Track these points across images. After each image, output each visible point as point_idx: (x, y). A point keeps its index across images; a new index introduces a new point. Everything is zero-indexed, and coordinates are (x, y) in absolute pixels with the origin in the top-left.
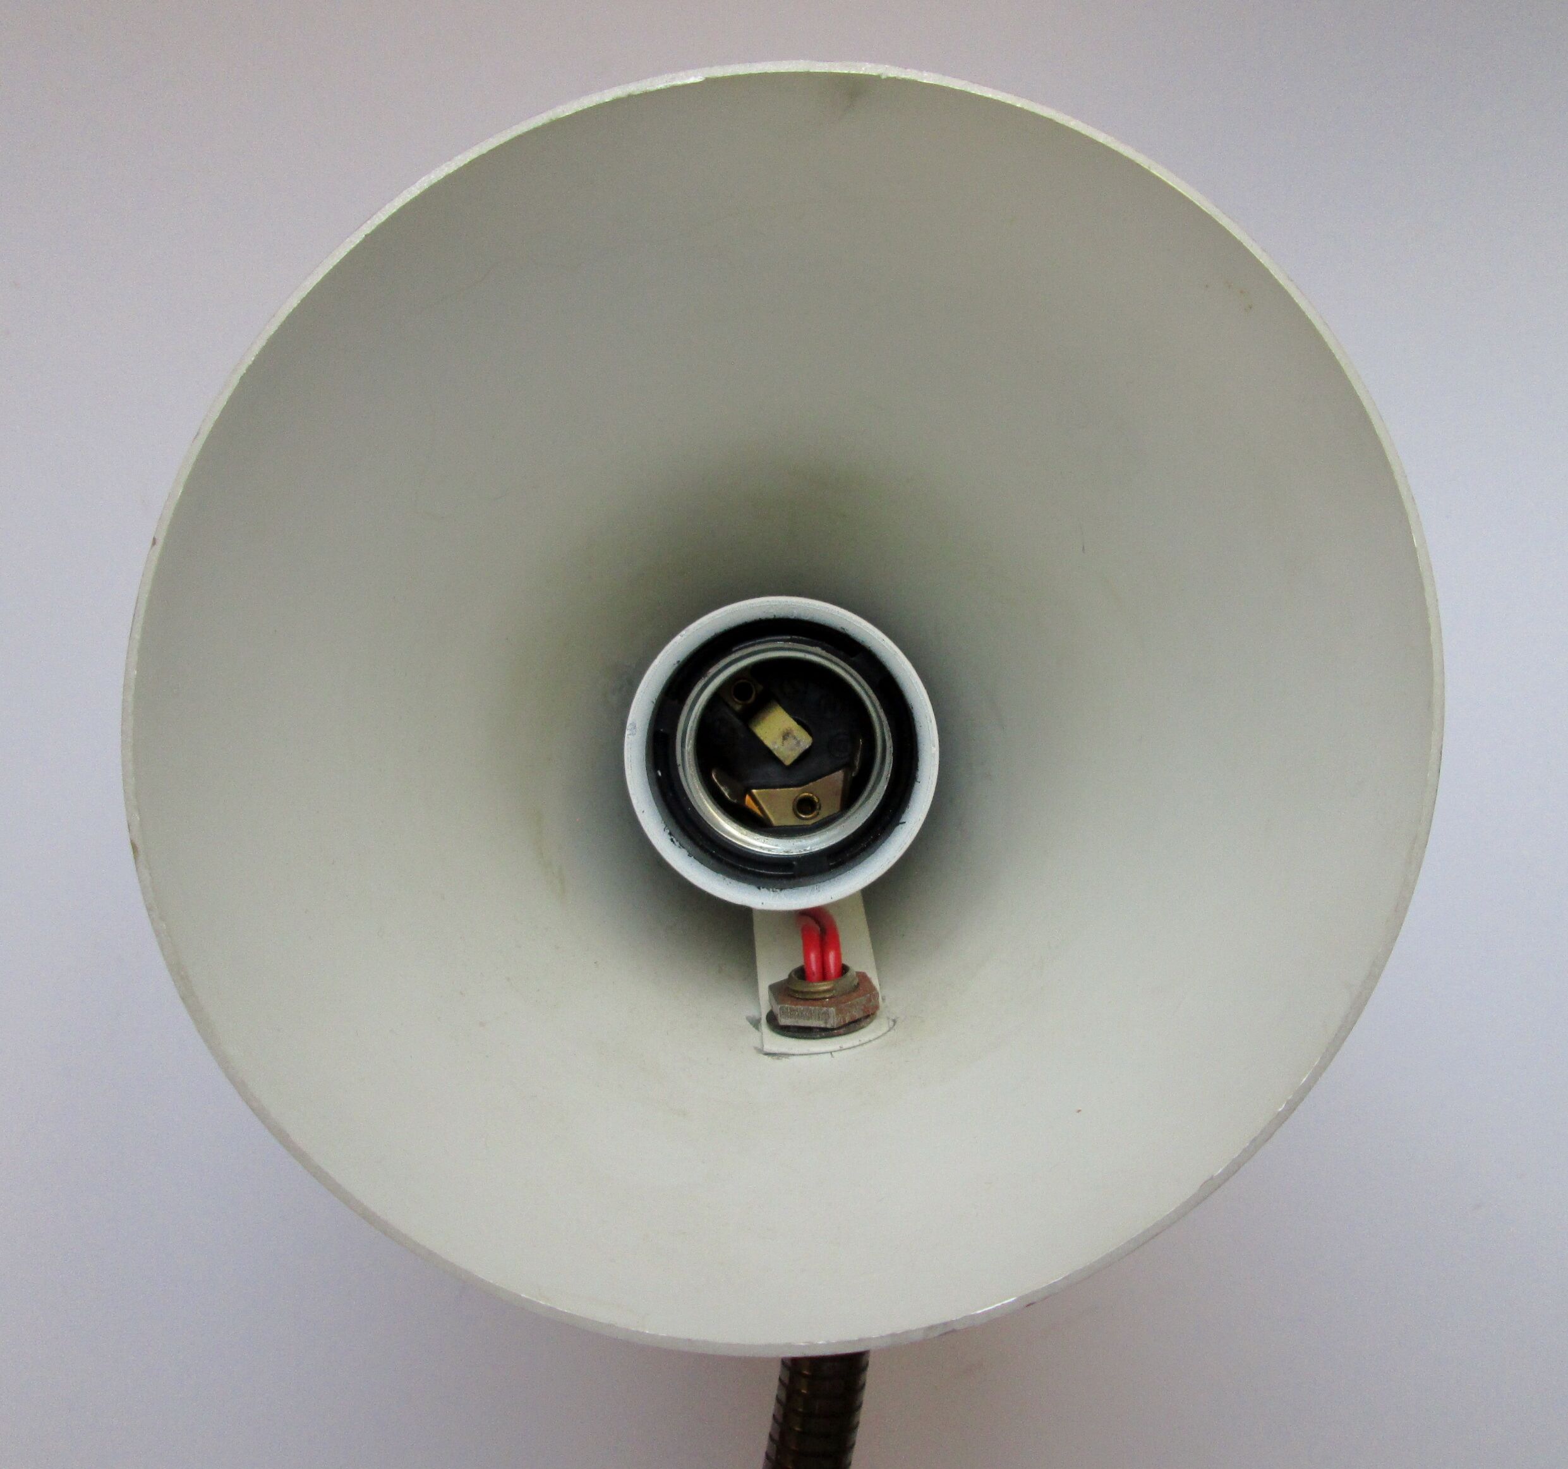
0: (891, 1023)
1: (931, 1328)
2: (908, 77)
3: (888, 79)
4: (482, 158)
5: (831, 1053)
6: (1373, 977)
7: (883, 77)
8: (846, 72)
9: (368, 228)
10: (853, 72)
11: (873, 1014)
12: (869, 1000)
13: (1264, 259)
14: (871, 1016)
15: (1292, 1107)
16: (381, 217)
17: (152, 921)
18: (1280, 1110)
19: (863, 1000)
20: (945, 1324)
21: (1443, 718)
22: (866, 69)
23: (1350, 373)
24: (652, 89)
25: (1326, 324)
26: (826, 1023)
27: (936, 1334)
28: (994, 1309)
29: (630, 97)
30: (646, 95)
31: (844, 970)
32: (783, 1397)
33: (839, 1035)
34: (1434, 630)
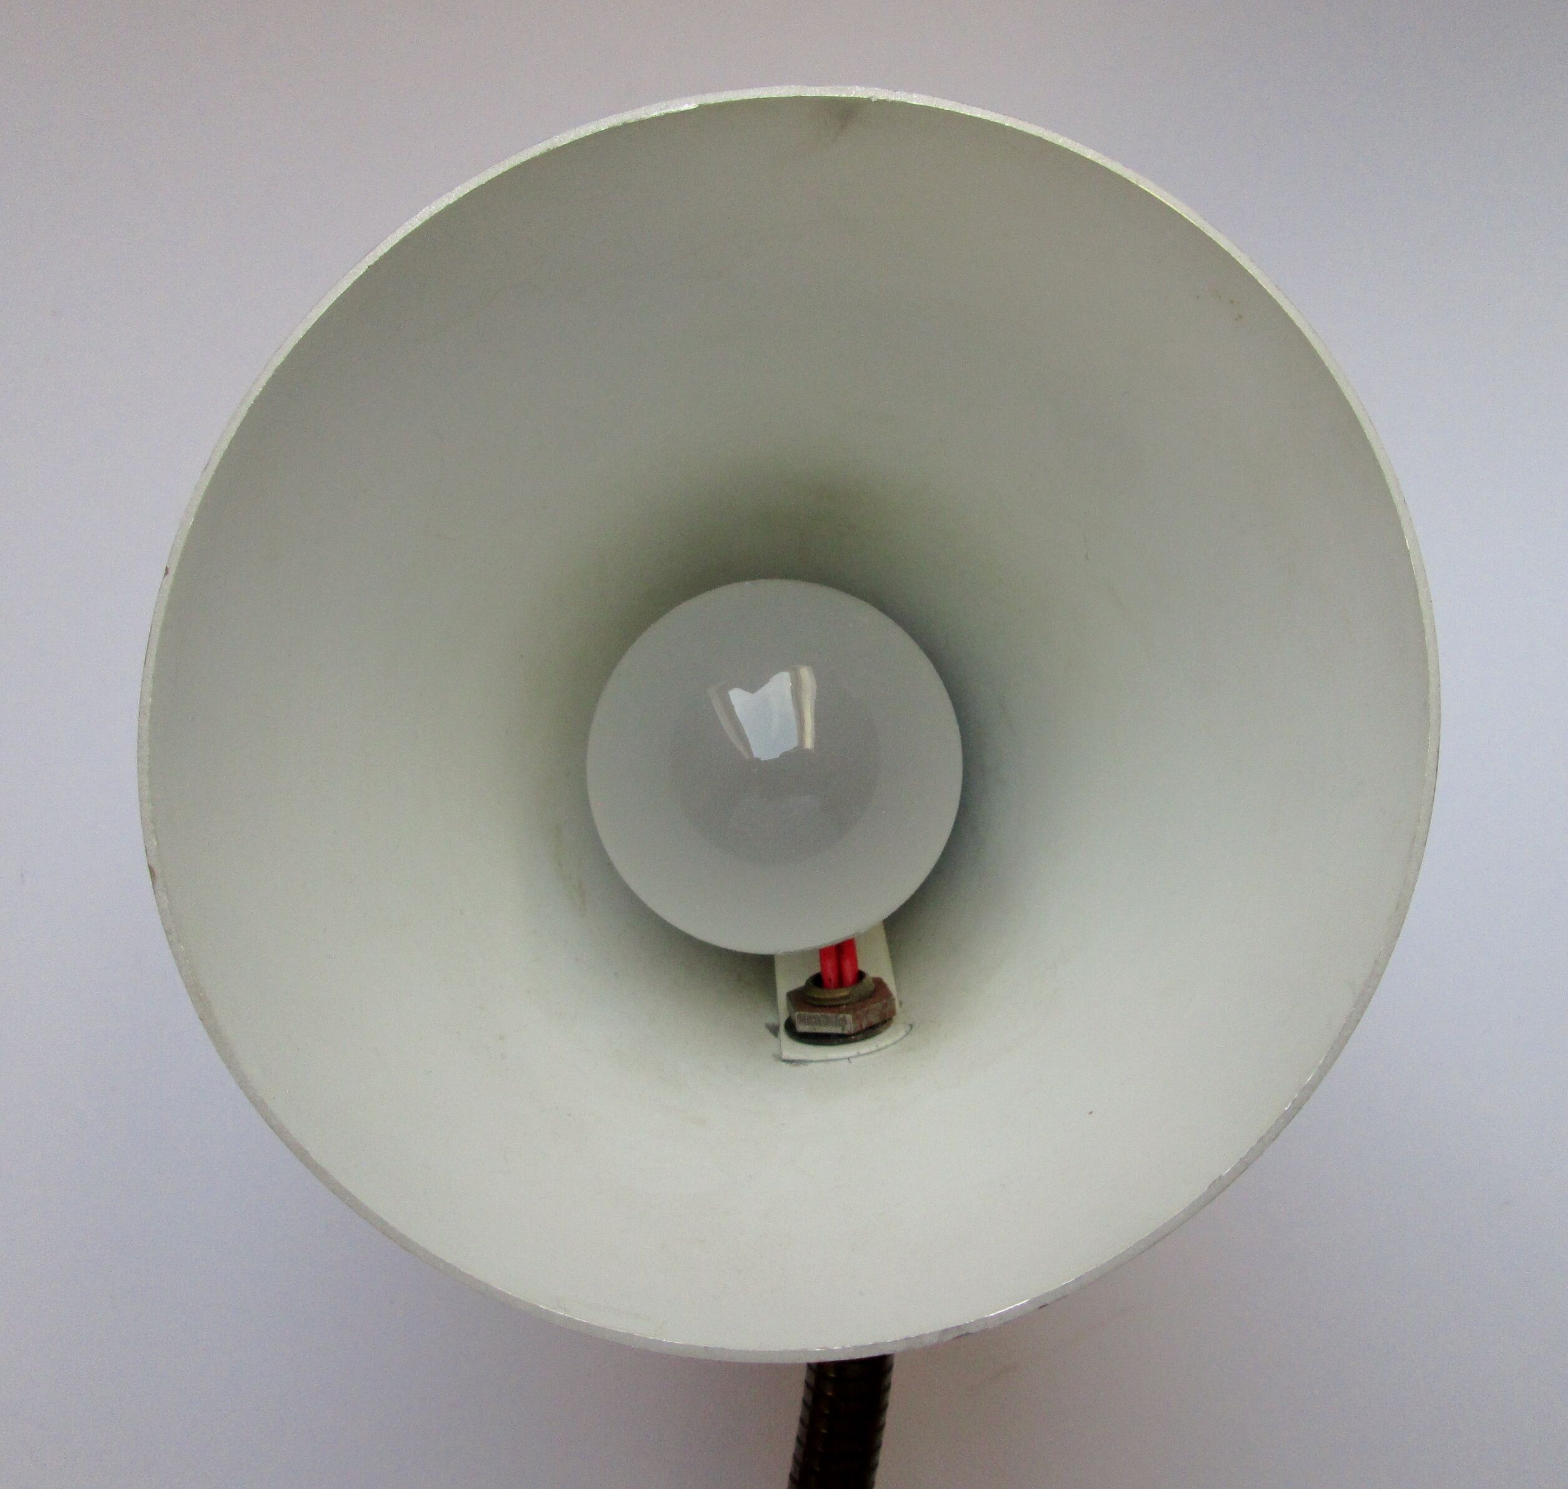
0: (909, 1028)
1: (945, 1331)
2: (898, 99)
3: (879, 102)
4: (481, 189)
5: (848, 1058)
6: (1375, 977)
7: (873, 100)
8: (836, 95)
9: (371, 259)
10: (844, 96)
11: (890, 1019)
12: (885, 1006)
13: (1253, 270)
14: (888, 1022)
15: (1298, 1106)
16: (384, 248)
17: (171, 943)
18: (1286, 1108)
19: (878, 1005)
20: (959, 1327)
21: (1439, 718)
22: (856, 92)
23: (1340, 380)
24: (646, 117)
25: (1314, 332)
26: (843, 1029)
27: (950, 1337)
28: (1006, 1312)
29: (626, 126)
30: (642, 123)
31: (860, 976)
32: (810, 1399)
33: (856, 1041)
34: (1428, 631)
